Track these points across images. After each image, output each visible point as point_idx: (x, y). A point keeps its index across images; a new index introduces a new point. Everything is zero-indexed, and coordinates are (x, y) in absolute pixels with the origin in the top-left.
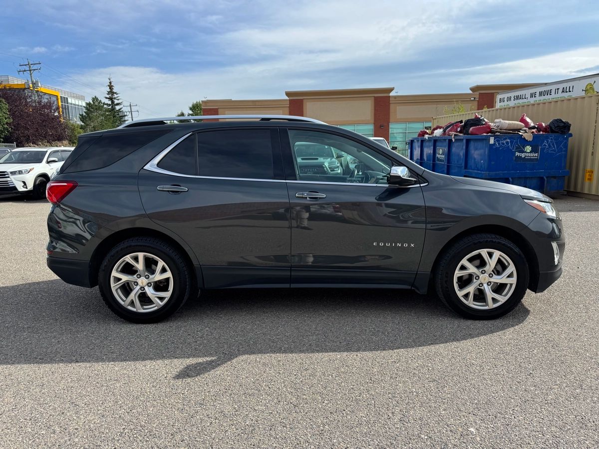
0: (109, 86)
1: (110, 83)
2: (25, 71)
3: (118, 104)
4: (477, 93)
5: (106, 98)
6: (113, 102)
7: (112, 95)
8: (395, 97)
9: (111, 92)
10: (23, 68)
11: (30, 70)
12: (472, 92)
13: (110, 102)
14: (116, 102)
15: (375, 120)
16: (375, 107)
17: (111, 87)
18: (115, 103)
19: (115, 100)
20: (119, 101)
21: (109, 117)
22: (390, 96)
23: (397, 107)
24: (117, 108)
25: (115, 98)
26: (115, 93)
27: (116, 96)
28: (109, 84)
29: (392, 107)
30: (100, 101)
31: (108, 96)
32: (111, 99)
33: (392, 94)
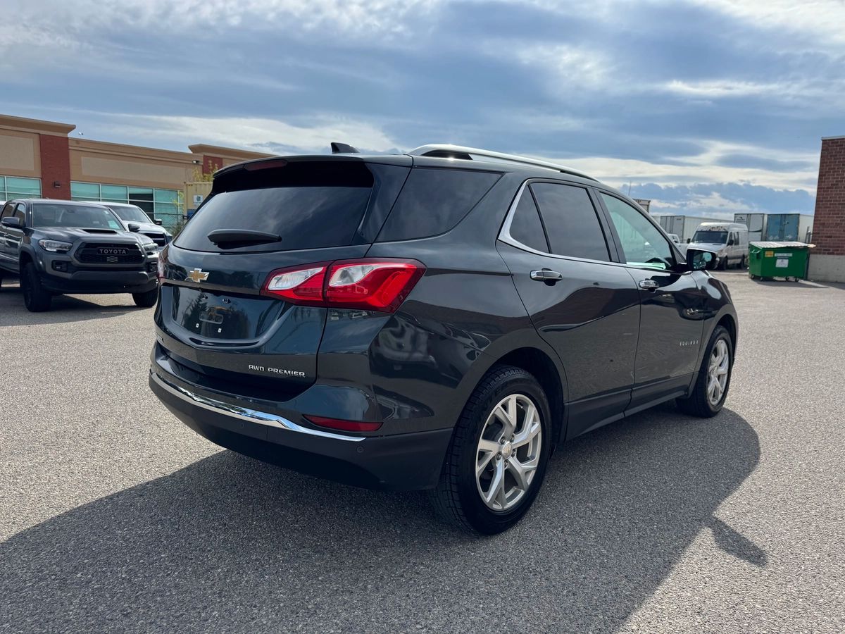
4: (201, 155)
8: (78, 141)
12: (191, 152)
15: (42, 173)
16: (42, 151)
22: (68, 138)
23: (82, 158)
29: (73, 155)
33: (71, 135)
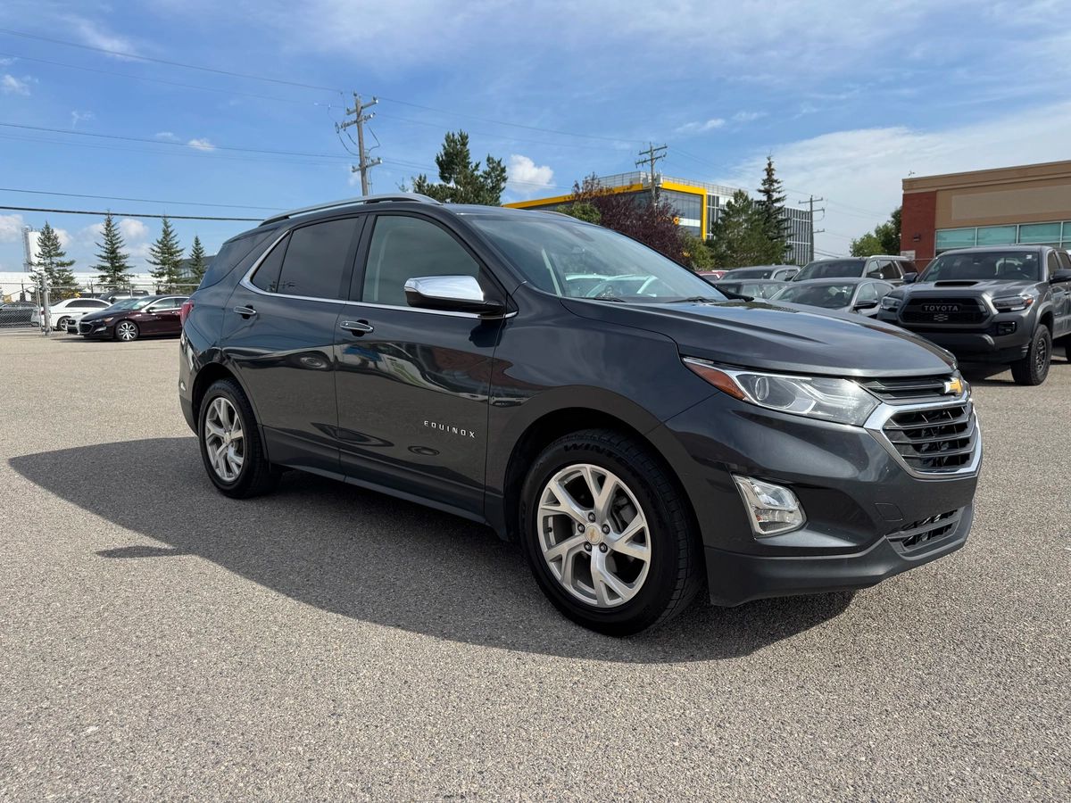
0: (766, 170)
1: (770, 165)
2: (645, 161)
3: (778, 200)
5: (760, 191)
6: (770, 197)
7: (771, 185)
9: (770, 180)
10: (642, 158)
11: (652, 160)
13: (764, 198)
14: (776, 195)
17: (770, 171)
18: (774, 198)
19: (774, 194)
20: (781, 195)
21: (756, 223)
24: (777, 205)
25: (774, 191)
26: (776, 181)
27: (776, 185)
28: (767, 166)
30: (747, 197)
31: (762, 188)
32: (767, 192)
